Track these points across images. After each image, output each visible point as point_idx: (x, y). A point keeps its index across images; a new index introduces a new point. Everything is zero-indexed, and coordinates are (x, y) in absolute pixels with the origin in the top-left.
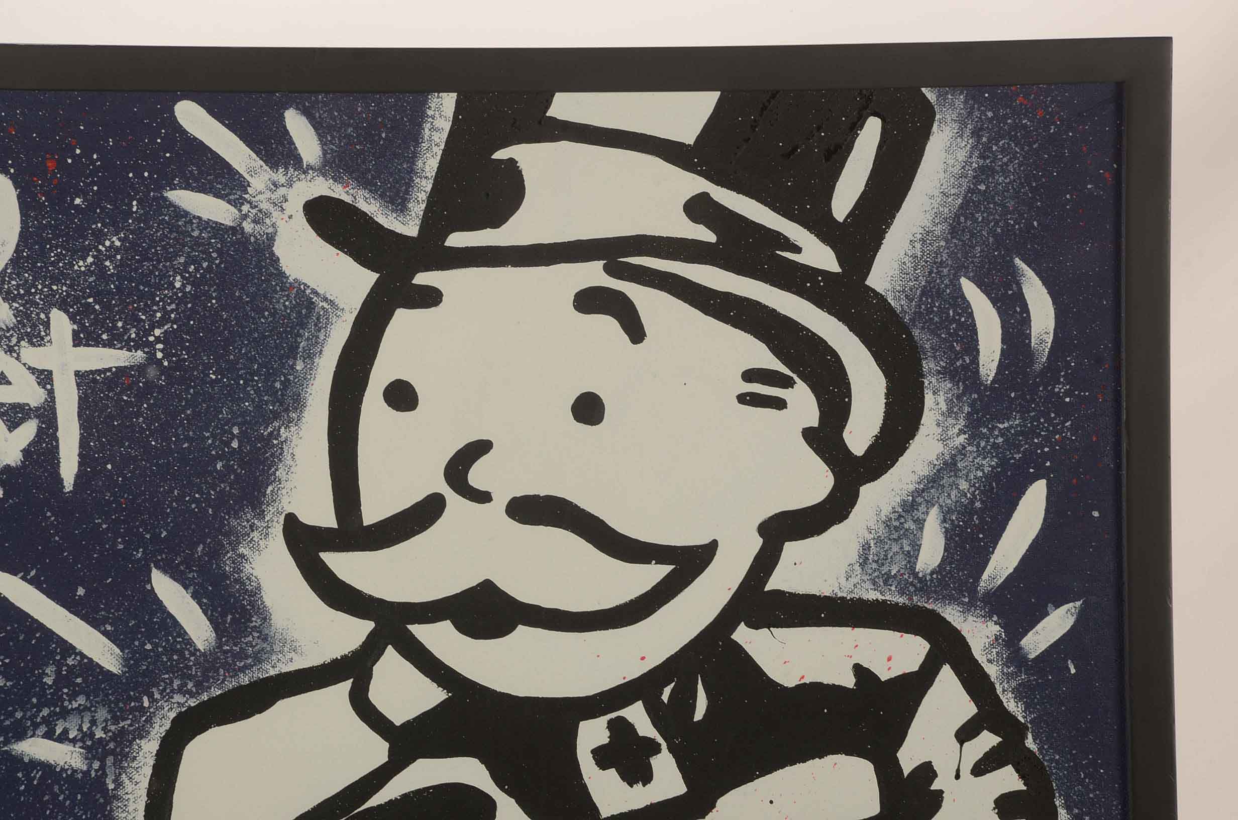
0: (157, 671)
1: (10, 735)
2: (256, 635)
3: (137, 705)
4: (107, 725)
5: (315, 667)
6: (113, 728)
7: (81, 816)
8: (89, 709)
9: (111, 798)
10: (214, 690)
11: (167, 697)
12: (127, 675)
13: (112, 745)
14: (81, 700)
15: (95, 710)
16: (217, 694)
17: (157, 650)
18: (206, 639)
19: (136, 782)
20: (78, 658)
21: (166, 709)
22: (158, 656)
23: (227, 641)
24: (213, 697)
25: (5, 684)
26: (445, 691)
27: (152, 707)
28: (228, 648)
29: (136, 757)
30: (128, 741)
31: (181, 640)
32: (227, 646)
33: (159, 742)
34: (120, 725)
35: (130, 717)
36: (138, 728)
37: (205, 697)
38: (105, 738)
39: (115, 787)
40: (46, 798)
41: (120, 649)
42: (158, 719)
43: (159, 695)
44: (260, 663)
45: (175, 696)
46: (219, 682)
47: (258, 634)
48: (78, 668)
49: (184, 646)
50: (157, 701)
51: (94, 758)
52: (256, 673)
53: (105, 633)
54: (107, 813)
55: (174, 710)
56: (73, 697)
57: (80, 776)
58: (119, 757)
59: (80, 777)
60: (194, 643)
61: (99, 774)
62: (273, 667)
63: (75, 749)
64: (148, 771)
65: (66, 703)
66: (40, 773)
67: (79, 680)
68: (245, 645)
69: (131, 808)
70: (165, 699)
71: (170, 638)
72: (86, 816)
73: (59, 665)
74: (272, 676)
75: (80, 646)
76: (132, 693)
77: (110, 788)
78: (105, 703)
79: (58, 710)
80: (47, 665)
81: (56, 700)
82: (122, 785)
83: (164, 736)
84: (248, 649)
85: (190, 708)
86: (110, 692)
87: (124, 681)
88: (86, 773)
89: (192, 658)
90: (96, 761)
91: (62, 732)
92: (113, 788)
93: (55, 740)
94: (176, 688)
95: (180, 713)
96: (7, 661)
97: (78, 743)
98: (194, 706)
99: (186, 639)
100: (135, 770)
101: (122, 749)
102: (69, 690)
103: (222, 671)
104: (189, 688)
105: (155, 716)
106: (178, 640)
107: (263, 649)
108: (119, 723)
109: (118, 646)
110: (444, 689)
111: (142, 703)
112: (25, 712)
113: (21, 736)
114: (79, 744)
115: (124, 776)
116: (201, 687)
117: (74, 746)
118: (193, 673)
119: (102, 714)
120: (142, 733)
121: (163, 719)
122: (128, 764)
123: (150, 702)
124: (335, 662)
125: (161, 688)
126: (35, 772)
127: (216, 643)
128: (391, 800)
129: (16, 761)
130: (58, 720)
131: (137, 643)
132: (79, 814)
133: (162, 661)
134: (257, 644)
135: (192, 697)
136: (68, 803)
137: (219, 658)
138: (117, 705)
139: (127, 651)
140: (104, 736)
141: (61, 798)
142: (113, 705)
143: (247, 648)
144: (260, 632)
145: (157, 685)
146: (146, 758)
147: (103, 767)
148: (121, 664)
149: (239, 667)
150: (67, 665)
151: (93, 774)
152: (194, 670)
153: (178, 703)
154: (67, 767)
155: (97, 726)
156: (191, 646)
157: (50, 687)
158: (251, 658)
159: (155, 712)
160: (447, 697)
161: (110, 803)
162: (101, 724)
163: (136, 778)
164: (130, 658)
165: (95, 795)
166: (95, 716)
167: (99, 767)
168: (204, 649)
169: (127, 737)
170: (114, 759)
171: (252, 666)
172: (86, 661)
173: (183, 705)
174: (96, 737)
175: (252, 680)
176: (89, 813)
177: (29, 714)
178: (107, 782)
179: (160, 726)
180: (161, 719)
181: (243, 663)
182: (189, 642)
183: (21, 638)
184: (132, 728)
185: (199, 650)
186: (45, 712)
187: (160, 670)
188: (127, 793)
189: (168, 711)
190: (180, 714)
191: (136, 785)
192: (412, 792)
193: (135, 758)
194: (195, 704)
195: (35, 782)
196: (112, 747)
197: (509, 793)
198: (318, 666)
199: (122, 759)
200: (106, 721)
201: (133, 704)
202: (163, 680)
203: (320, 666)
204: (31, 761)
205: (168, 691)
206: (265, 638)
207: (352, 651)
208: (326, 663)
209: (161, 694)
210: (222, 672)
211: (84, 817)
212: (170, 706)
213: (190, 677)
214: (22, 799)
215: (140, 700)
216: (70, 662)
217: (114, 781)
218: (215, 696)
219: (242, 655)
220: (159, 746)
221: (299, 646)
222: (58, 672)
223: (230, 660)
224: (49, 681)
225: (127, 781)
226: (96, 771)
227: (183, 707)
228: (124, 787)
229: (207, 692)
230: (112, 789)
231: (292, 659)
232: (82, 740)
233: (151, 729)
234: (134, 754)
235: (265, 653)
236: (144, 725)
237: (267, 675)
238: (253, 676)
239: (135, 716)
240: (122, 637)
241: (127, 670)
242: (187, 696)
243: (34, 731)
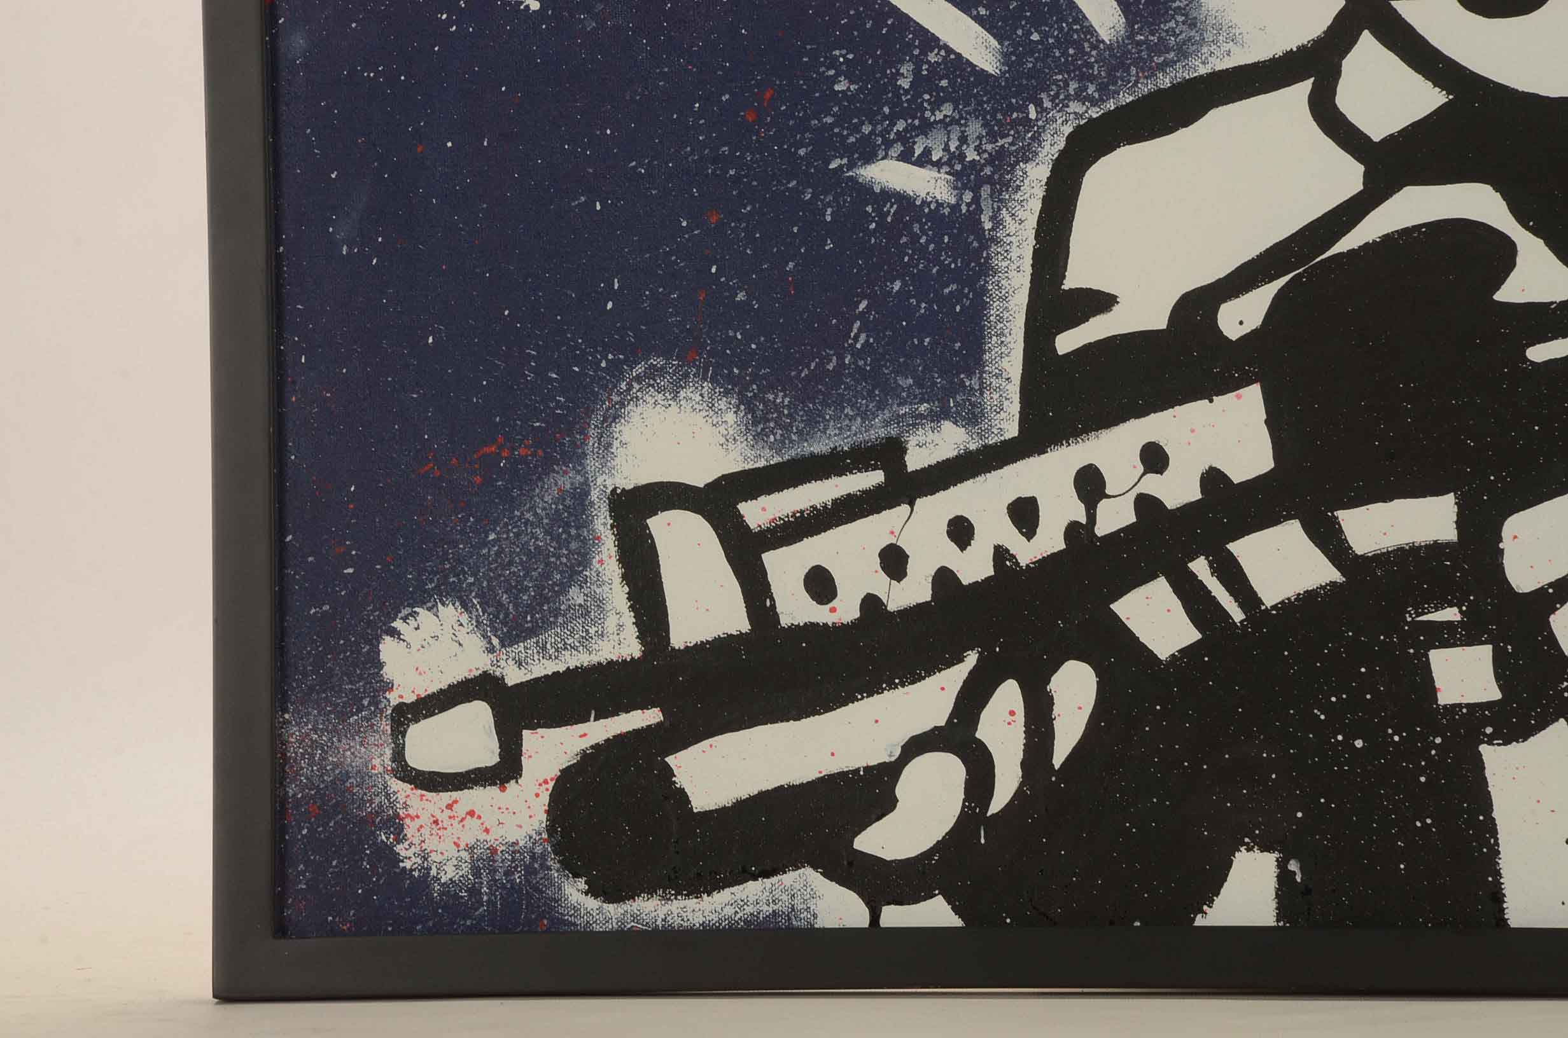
0: (1047, 71)
1: (856, 156)
2: (1180, 19)
3: (1020, 116)
4: (981, 144)
5: (1261, 62)
6: (989, 147)
7: (950, 264)
8: (958, 123)
9: (987, 241)
10: (1124, 96)
11: (1061, 105)
12: (1007, 75)
13: (988, 171)
14: (947, 109)
15: (966, 123)
16: (1128, 101)
17: (1047, 40)
18: (1112, 26)
19: (1020, 220)
20: (943, 53)
21: (1060, 121)
22: (1049, 49)
23: (1141, 29)
24: (1122, 106)
25: (849, 88)
26: (1444, 92)
27: (1040, 119)
28: (1142, 38)
29: (1020, 186)
30: (1010, 165)
31: (1078, 27)
32: (1141, 35)
33: (1050, 166)
34: (999, 144)
35: (1012, 132)
36: (1023, 148)
37: (1111, 105)
38: (979, 161)
39: (993, 227)
40: (904, 240)
41: (997, 40)
42: (1049, 136)
43: (1050, 103)
44: (1186, 58)
45: (1071, 103)
46: (1130, 85)
47: (1183, 18)
48: (942, 67)
49: (1082, 36)
50: (1046, 110)
51: (965, 187)
52: (1181, 71)
53: (978, 19)
54: (982, 260)
55: (1070, 122)
56: (936, 105)
57: (946, 211)
58: (998, 187)
59: (947, 213)
60: (1096, 31)
61: (971, 209)
62: (1203, 63)
63: (939, 175)
64: (1036, 205)
65: (928, 114)
66: (895, 206)
67: (944, 83)
68: (1165, 34)
69: (1014, 255)
70: (1058, 108)
71: (1064, 25)
72: (956, 264)
73: (918, 63)
74: (1201, 76)
75: (945, 37)
76: (1014, 101)
77: (986, 228)
78: (978, 113)
79: (917, 122)
80: (902, 61)
81: (914, 110)
82: (1002, 224)
83: (1057, 159)
84: (1170, 39)
85: (1091, 120)
86: (985, 99)
87: (1003, 84)
88: (955, 208)
89: (1094, 53)
90: (967, 191)
91: (923, 152)
92: (990, 227)
93: (914, 164)
94: (1073, 93)
95: (1079, 127)
96: (850, 56)
97: (944, 167)
98: (1097, 118)
99: (1086, 27)
100: (1019, 204)
101: (1002, 176)
102: (931, 96)
103: (1133, 70)
104: (1090, 93)
105: (1044, 131)
106: (1075, 27)
107: (1190, 39)
108: (997, 141)
109: (995, 36)
110: (1443, 90)
111: (1028, 114)
112: (874, 126)
113: (869, 158)
114: (946, 169)
115: (1004, 211)
116: (1105, 92)
117: (939, 172)
118: (1095, 73)
119: (975, 128)
120: (1027, 155)
121: (1055, 136)
122: (1010, 196)
123: (1037, 112)
124: (1289, 54)
125: (1052, 93)
126: (888, 205)
127: (1126, 32)
128: (1367, 244)
129: (865, 192)
130: (917, 136)
131: (1020, 32)
132: (946, 262)
133: (1054, 57)
134: (1181, 32)
135: (1094, 106)
136: (932, 247)
137: (1130, 53)
138: (994, 117)
139: (1006, 43)
140: (978, 158)
141: (923, 241)
142: (988, 117)
143: (1168, 38)
144: (1186, 15)
145: (1047, 89)
146: (1033, 187)
147: (976, 200)
148: (999, 60)
149: (1156, 64)
150: (929, 62)
151: (964, 209)
152: (1096, 68)
153: (1075, 113)
154: (929, 199)
155: (968, 145)
156: (1092, 35)
157: (907, 92)
158: (1174, 51)
159: (1044, 126)
160: (1447, 100)
161: (988, 248)
162: (973, 142)
163: (1021, 214)
164: (1012, 53)
165: (968, 237)
166: (965, 131)
167: (972, 199)
168: (1110, 40)
169: (1008, 159)
170: (991, 189)
171: (1175, 62)
172: (952, 56)
173: (1081, 116)
174: (967, 159)
175: (1175, 82)
176: (959, 260)
177: (879, 128)
178: (983, 220)
179: (1051, 145)
180: (1053, 136)
181: (1163, 58)
182: (1090, 30)
183: (868, 26)
184: (1014, 148)
185: (1103, 41)
186: (901, 125)
187: (1050, 68)
188: (1008, 235)
189: (1062, 124)
190: (1078, 129)
191: (1020, 224)
192: (1397, 231)
193: (1018, 188)
194: (1098, 115)
195: (889, 219)
196: (989, 173)
197: (1535, 232)
198: (1265, 61)
199: (1001, 189)
200: (980, 138)
201: (1015, 115)
202: (1056, 82)
203: (1268, 61)
204: (883, 191)
205: (1062, 97)
206: (1193, 24)
207: (1313, 40)
208: (1276, 56)
209: (1052, 101)
210: (1134, 72)
211: (953, 266)
212: (1064, 117)
213: (1092, 78)
214: (873, 241)
215: (1024, 109)
216: (932, 57)
217: (992, 219)
218: (1124, 103)
219: (1161, 47)
220: (1051, 171)
221: (1239, 34)
222: (917, 72)
223: (1144, 54)
224: (905, 83)
225: (1008, 219)
226: (969, 205)
227: (1082, 119)
228: (1005, 227)
229: (1113, 98)
230: (988, 230)
231: (1230, 51)
232: (949, 163)
233: (1039, 149)
234: (1018, 182)
235: (1193, 45)
236: (1029, 144)
237: (1196, 75)
238: (1176, 76)
239: (1017, 132)
240: (1000, 24)
241: (1007, 68)
242: (1087, 103)
243: (886, 150)
